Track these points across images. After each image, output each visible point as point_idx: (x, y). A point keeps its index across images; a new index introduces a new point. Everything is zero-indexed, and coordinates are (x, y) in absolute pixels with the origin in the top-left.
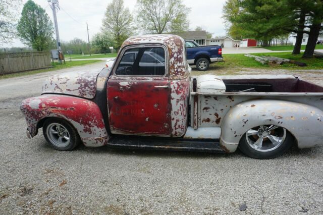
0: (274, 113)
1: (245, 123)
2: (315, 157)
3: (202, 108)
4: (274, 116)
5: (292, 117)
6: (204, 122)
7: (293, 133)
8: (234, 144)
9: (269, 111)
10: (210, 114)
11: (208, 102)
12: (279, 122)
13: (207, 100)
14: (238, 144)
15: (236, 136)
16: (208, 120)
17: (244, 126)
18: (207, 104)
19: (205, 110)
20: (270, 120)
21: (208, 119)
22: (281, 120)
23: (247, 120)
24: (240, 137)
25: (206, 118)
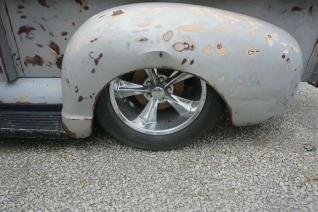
0: (170, 33)
1: (96, 62)
2: (265, 143)
3: (16, 30)
4: (172, 42)
5: (219, 46)
6: (30, 65)
7: (220, 90)
8: (82, 118)
9: (158, 27)
10: (40, 46)
11: (24, 12)
12: (184, 61)
13: (21, 7)
14: (91, 117)
15: (81, 99)
16: (38, 61)
17: (93, 71)
18: (23, 17)
19: (24, 35)
20: (161, 54)
21: (37, 57)
22: (189, 55)
23: (101, 55)
24: (92, 102)
25: (32, 56)
